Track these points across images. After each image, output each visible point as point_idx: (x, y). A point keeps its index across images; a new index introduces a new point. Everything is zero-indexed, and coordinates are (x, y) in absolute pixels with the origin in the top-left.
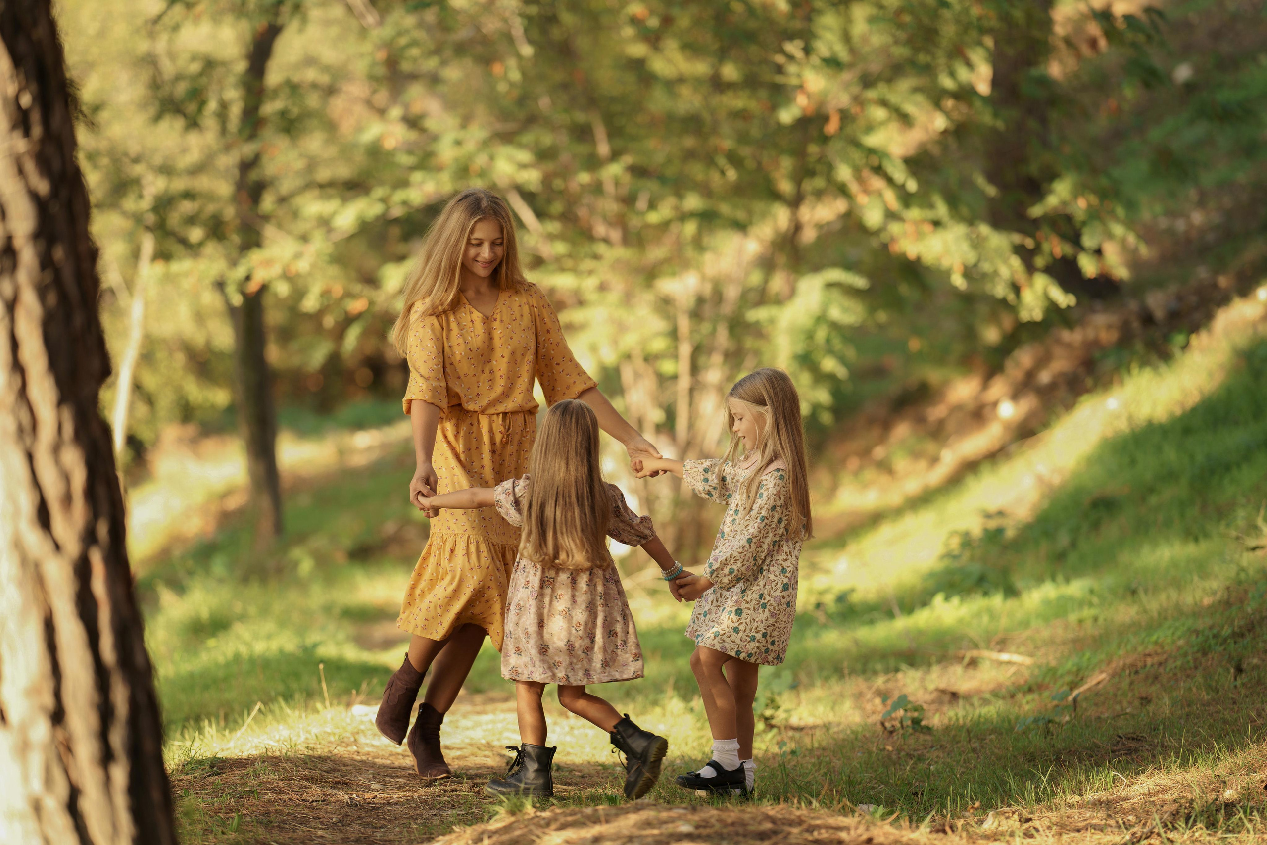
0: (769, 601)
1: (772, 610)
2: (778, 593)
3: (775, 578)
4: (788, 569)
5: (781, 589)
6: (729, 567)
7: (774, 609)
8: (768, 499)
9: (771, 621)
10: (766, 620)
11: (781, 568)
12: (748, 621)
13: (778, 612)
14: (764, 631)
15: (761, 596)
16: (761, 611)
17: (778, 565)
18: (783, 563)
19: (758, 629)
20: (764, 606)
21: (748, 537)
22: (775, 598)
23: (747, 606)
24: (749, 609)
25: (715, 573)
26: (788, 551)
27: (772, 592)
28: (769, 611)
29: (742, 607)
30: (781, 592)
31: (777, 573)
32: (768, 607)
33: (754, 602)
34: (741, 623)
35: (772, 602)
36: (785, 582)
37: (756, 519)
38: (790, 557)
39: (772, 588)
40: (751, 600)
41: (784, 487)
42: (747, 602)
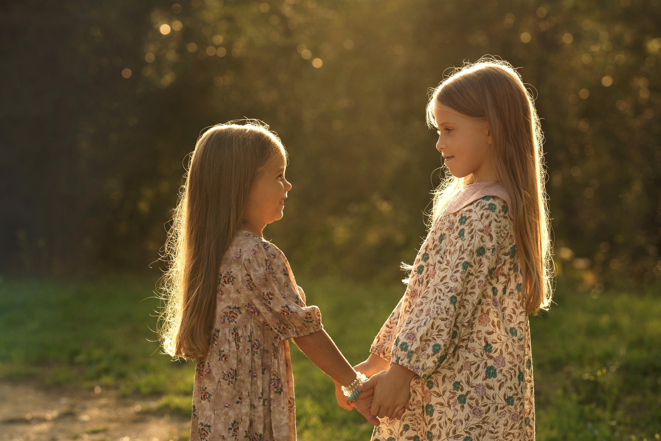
0: (468, 392)
1: (474, 405)
2: (479, 381)
3: (476, 359)
4: (494, 346)
5: (484, 375)
6: (432, 344)
7: (477, 404)
8: (472, 237)
9: (475, 421)
10: (467, 420)
11: (484, 344)
12: (442, 421)
13: (484, 409)
14: (466, 435)
15: (457, 385)
16: (458, 406)
17: (479, 339)
18: (487, 336)
19: (458, 433)
20: (462, 399)
21: (450, 295)
22: (476, 388)
23: (440, 400)
24: (442, 404)
25: (415, 356)
26: (496, 320)
27: (471, 379)
28: (470, 406)
29: (433, 402)
30: (485, 379)
31: (478, 352)
32: (468, 400)
33: (447, 394)
34: (434, 426)
35: (472, 394)
36: (489, 365)
37: (457, 266)
38: (497, 328)
39: (471, 373)
40: (444, 392)
41: (496, 221)
42: (439, 395)
